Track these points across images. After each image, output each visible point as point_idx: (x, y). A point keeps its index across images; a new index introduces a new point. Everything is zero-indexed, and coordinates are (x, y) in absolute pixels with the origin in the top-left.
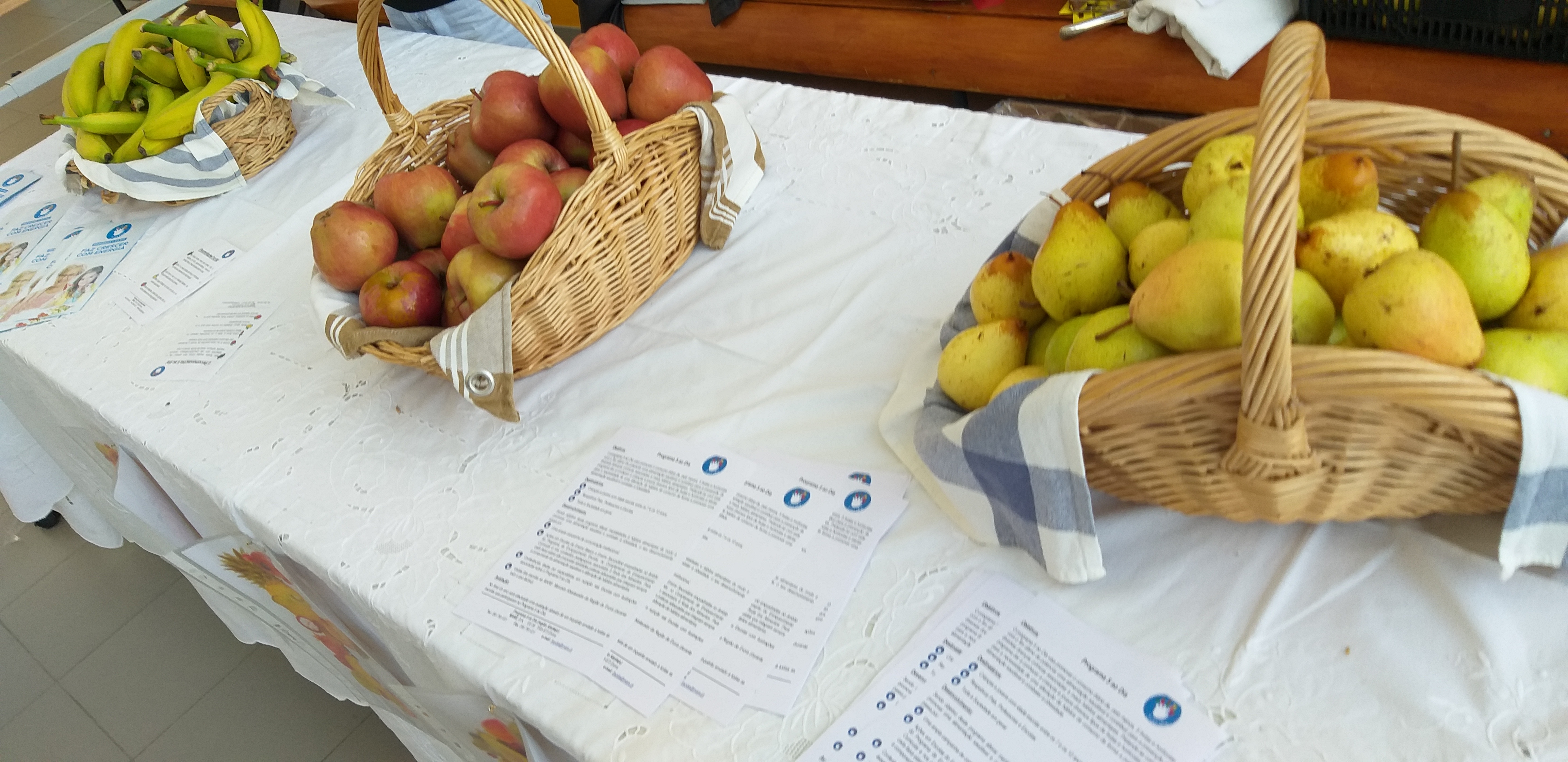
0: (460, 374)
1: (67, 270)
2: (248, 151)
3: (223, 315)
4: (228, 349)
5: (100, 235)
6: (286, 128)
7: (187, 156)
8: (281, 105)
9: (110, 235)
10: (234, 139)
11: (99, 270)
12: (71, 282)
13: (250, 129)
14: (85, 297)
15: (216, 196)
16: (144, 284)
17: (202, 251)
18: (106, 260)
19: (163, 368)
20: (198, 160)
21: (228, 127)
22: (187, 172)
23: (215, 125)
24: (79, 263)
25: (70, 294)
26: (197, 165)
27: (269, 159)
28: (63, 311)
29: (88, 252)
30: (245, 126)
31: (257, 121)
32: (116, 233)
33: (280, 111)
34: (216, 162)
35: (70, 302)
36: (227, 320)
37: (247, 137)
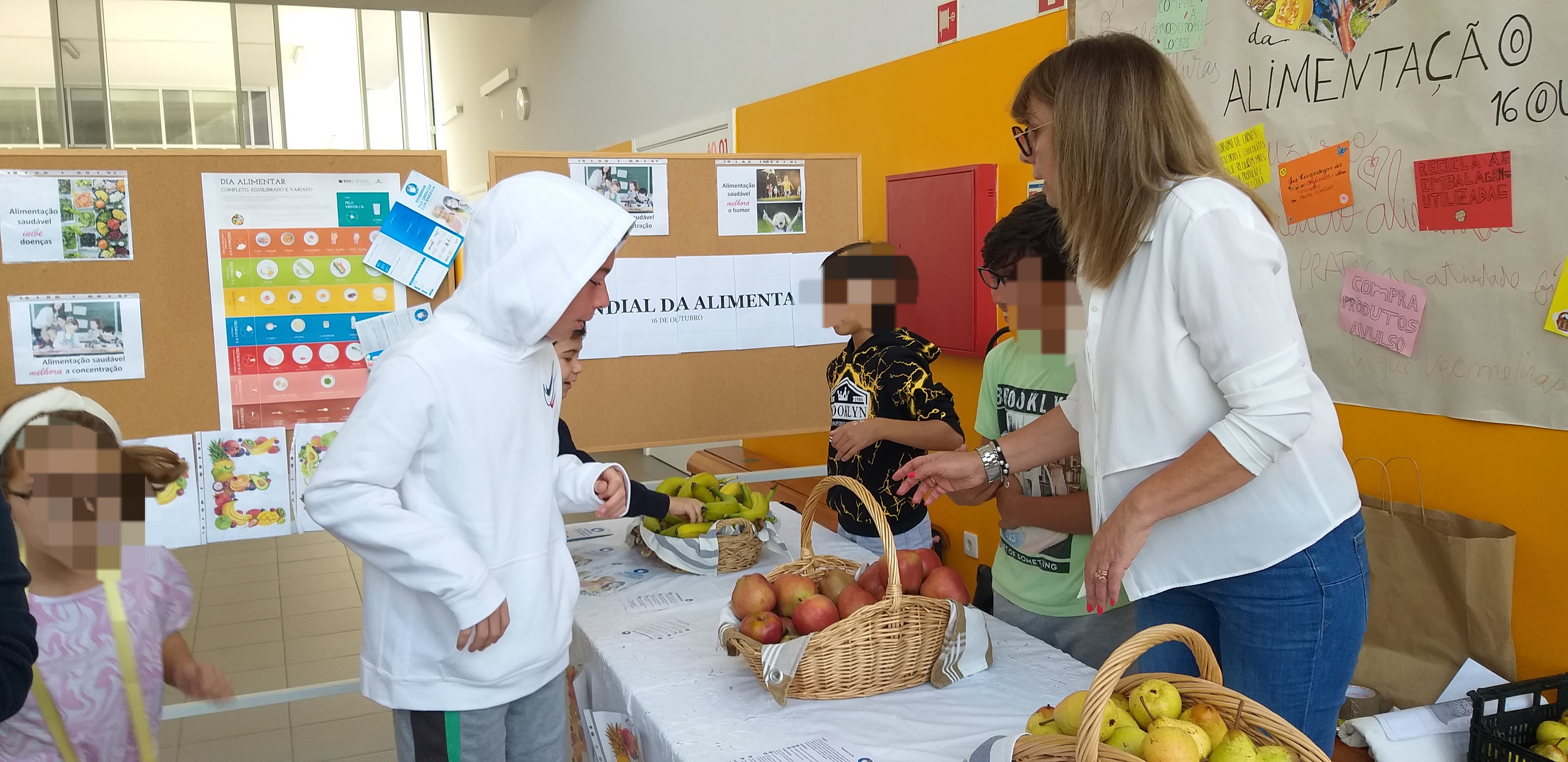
0: (769, 667)
1: (606, 577)
2: (727, 558)
3: (671, 623)
4: (665, 636)
5: (631, 569)
6: (753, 557)
7: (697, 545)
8: (757, 542)
9: (636, 571)
10: (724, 548)
11: (622, 583)
12: (606, 583)
13: (734, 547)
14: (609, 592)
15: (698, 575)
16: (640, 597)
17: (677, 594)
18: (628, 581)
19: (629, 633)
20: (701, 549)
21: (724, 540)
22: (692, 554)
23: (718, 535)
24: (614, 577)
25: (602, 588)
26: (699, 552)
27: (735, 568)
28: (595, 593)
29: (620, 574)
30: (733, 544)
31: (741, 544)
32: (639, 571)
33: (755, 546)
34: (709, 554)
35: (600, 591)
36: (672, 626)
37: (730, 550)
